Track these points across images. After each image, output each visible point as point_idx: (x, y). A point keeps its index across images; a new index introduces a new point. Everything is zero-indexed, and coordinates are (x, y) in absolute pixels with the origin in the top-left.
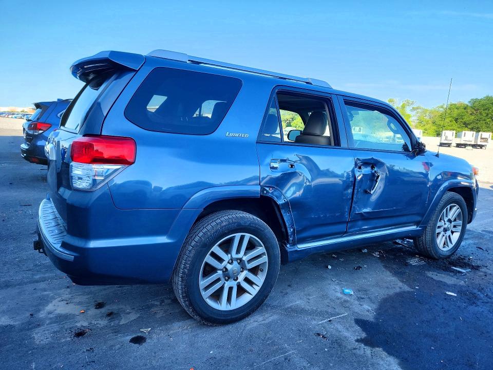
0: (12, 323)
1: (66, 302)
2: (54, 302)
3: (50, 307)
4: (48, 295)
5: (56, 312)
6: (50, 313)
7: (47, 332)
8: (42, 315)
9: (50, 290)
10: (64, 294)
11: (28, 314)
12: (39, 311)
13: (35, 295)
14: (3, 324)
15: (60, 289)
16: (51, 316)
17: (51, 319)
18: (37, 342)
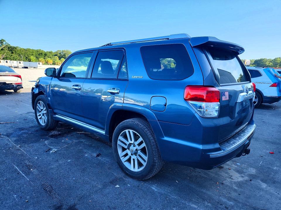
0: (261, 182)
1: (232, 177)
2: (236, 180)
3: (241, 179)
4: (236, 186)
5: (240, 176)
6: (243, 177)
7: (249, 171)
8: (246, 178)
9: (232, 188)
10: (228, 181)
11: (252, 182)
12: (246, 181)
13: (242, 190)
14: (265, 184)
15: (227, 186)
16: (243, 175)
17: (244, 174)
18: (255, 170)
